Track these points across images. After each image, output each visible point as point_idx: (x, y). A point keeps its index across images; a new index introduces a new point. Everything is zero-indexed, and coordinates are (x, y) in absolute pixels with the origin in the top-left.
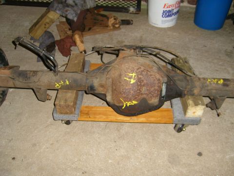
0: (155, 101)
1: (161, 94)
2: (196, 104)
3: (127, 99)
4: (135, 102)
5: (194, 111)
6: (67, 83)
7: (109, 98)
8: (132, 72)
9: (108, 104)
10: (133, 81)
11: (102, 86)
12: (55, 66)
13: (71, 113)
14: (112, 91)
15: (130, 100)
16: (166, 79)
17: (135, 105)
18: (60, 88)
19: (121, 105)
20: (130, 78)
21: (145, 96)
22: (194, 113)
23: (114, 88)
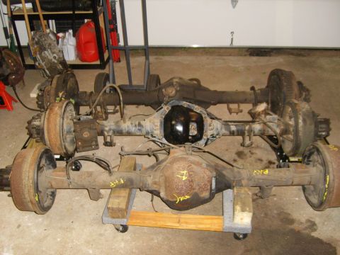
0: (206, 194)
1: (211, 187)
2: (243, 210)
3: (180, 194)
4: (187, 197)
5: (241, 217)
6: (122, 182)
7: (162, 194)
8: (184, 169)
9: (162, 199)
10: (184, 178)
11: (155, 183)
12: (109, 166)
13: (123, 217)
14: (166, 188)
15: (183, 195)
16: (214, 174)
17: (188, 199)
18: (115, 187)
19: (175, 200)
20: (182, 175)
21: (196, 191)
22: (242, 219)
23: (168, 185)
